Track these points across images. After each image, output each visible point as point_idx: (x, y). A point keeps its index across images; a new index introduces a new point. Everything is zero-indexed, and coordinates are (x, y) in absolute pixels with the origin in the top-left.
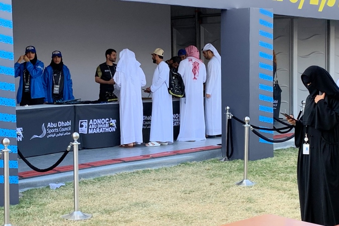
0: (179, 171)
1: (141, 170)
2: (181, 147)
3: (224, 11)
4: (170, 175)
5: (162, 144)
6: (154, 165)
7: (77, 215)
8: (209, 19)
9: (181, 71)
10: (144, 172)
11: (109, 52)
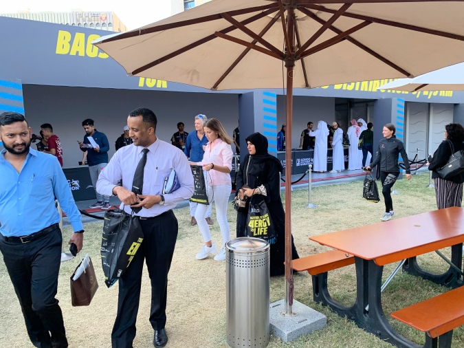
0: (352, 185)
1: (331, 184)
2: (350, 173)
3: (376, 100)
4: (349, 188)
5: (338, 171)
6: (339, 182)
7: (310, 205)
8: (356, 105)
9: (349, 133)
10: (334, 185)
11: (309, 123)
